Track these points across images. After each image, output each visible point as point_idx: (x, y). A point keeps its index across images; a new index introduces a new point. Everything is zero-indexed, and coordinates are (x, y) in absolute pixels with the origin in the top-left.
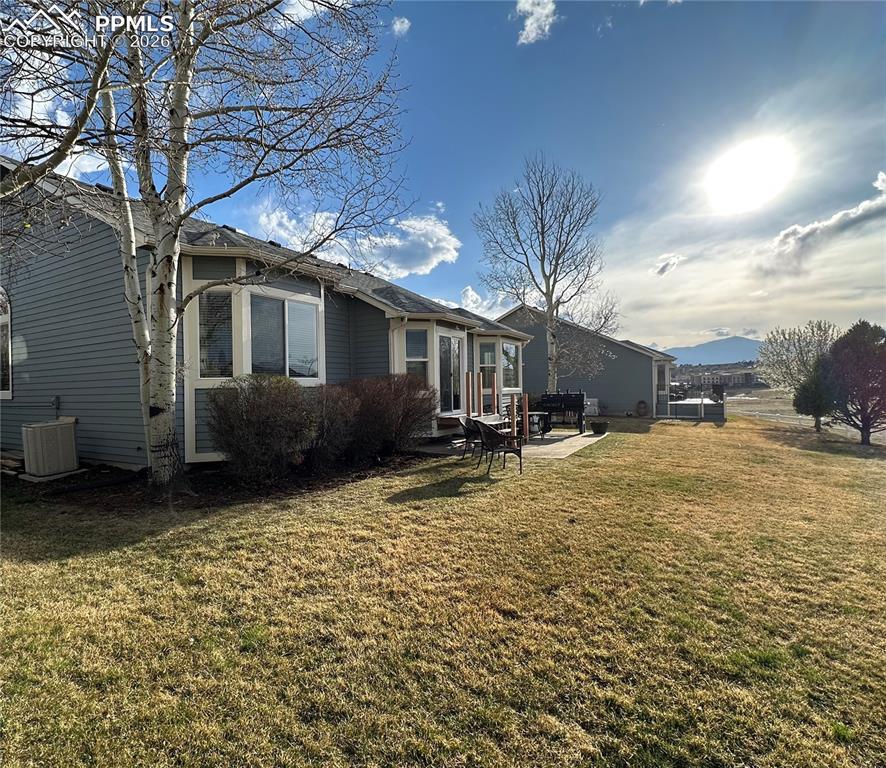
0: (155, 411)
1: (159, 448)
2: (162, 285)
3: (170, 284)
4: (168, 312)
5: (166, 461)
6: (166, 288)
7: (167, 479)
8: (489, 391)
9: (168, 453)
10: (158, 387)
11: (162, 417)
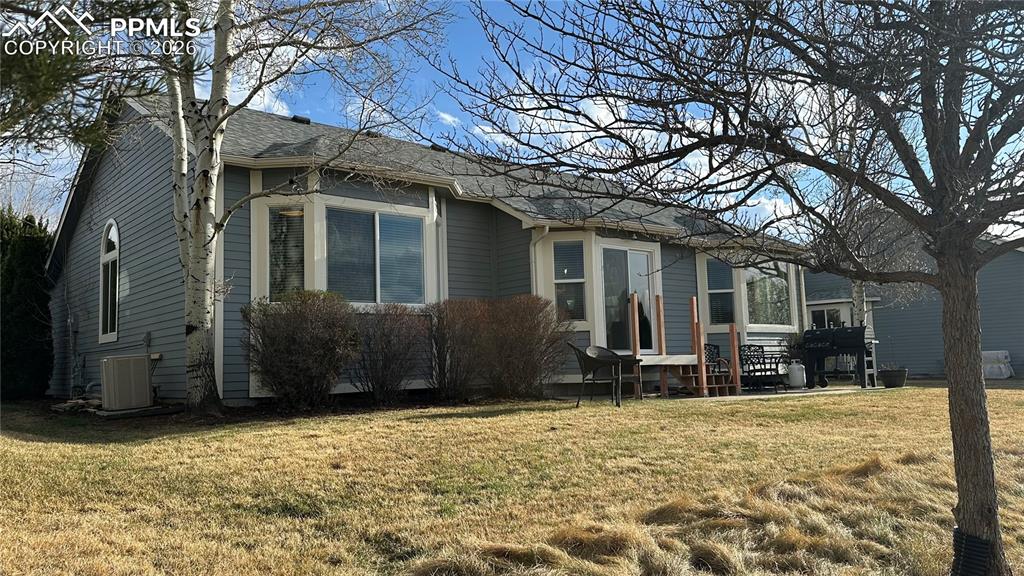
0: (190, 329)
1: (194, 367)
2: (198, 200)
3: (206, 199)
4: (205, 227)
5: (198, 382)
6: (202, 203)
7: (198, 400)
8: (724, 328)
9: (199, 373)
10: (192, 304)
11: (196, 335)
